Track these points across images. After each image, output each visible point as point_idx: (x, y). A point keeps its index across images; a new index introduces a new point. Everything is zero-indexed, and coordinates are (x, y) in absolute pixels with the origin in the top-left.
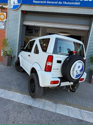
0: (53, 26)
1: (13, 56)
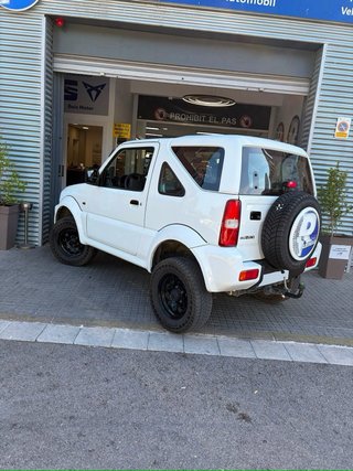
0: (179, 78)
1: (26, 206)
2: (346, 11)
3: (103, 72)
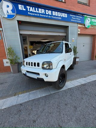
1: (20, 63)
2: (72, 20)
3: (31, 33)
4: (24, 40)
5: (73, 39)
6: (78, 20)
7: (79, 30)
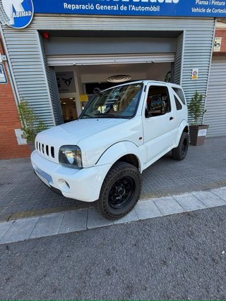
2: (194, 10)
3: (74, 63)
4: (68, 80)
5: (194, 70)
6: (217, 7)
7: (219, 41)
